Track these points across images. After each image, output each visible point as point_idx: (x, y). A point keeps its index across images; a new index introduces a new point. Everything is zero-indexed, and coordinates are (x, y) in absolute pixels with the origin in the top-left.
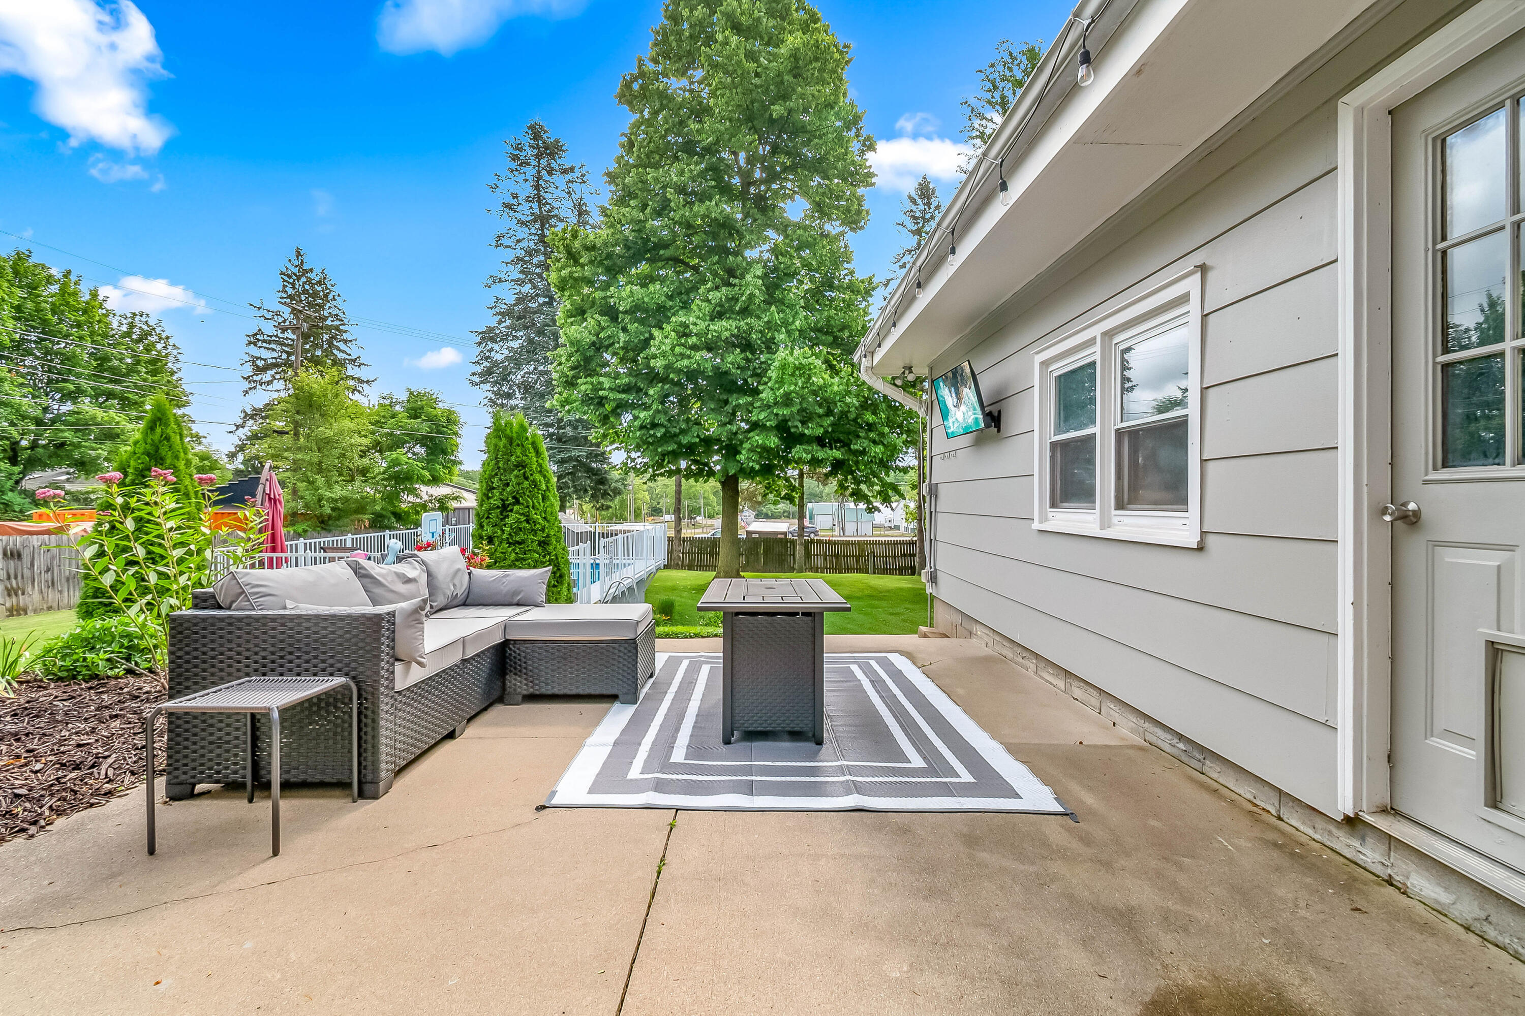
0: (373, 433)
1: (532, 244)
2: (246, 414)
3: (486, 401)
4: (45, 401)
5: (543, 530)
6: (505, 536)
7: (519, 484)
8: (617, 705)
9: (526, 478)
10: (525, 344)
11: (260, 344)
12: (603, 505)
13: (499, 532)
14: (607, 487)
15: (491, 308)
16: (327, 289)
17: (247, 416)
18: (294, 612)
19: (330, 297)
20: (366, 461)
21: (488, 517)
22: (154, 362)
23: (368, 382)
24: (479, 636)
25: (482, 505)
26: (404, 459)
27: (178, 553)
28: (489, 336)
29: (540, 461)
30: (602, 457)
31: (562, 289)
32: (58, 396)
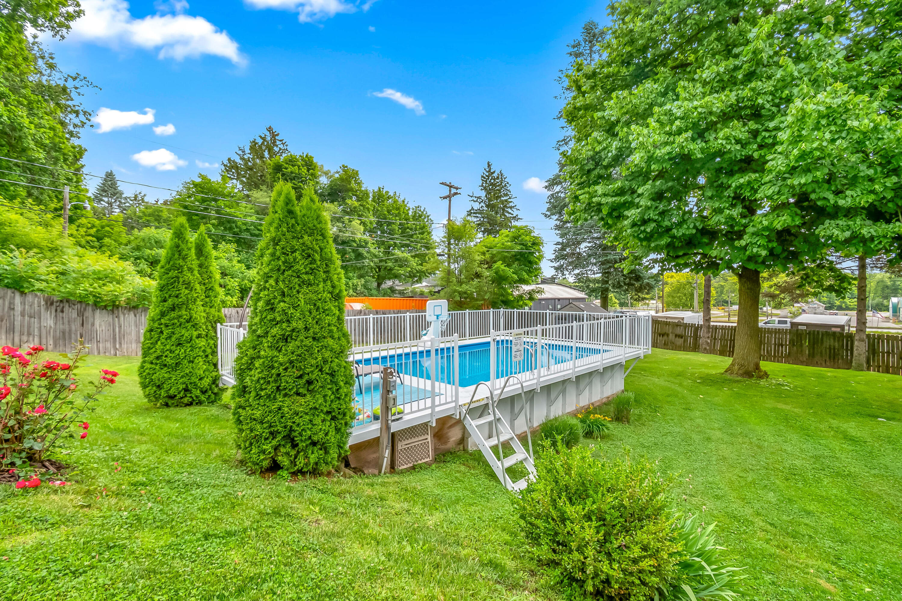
3: (555, 227)
16: (502, 180)
19: (504, 185)
26: (502, 267)
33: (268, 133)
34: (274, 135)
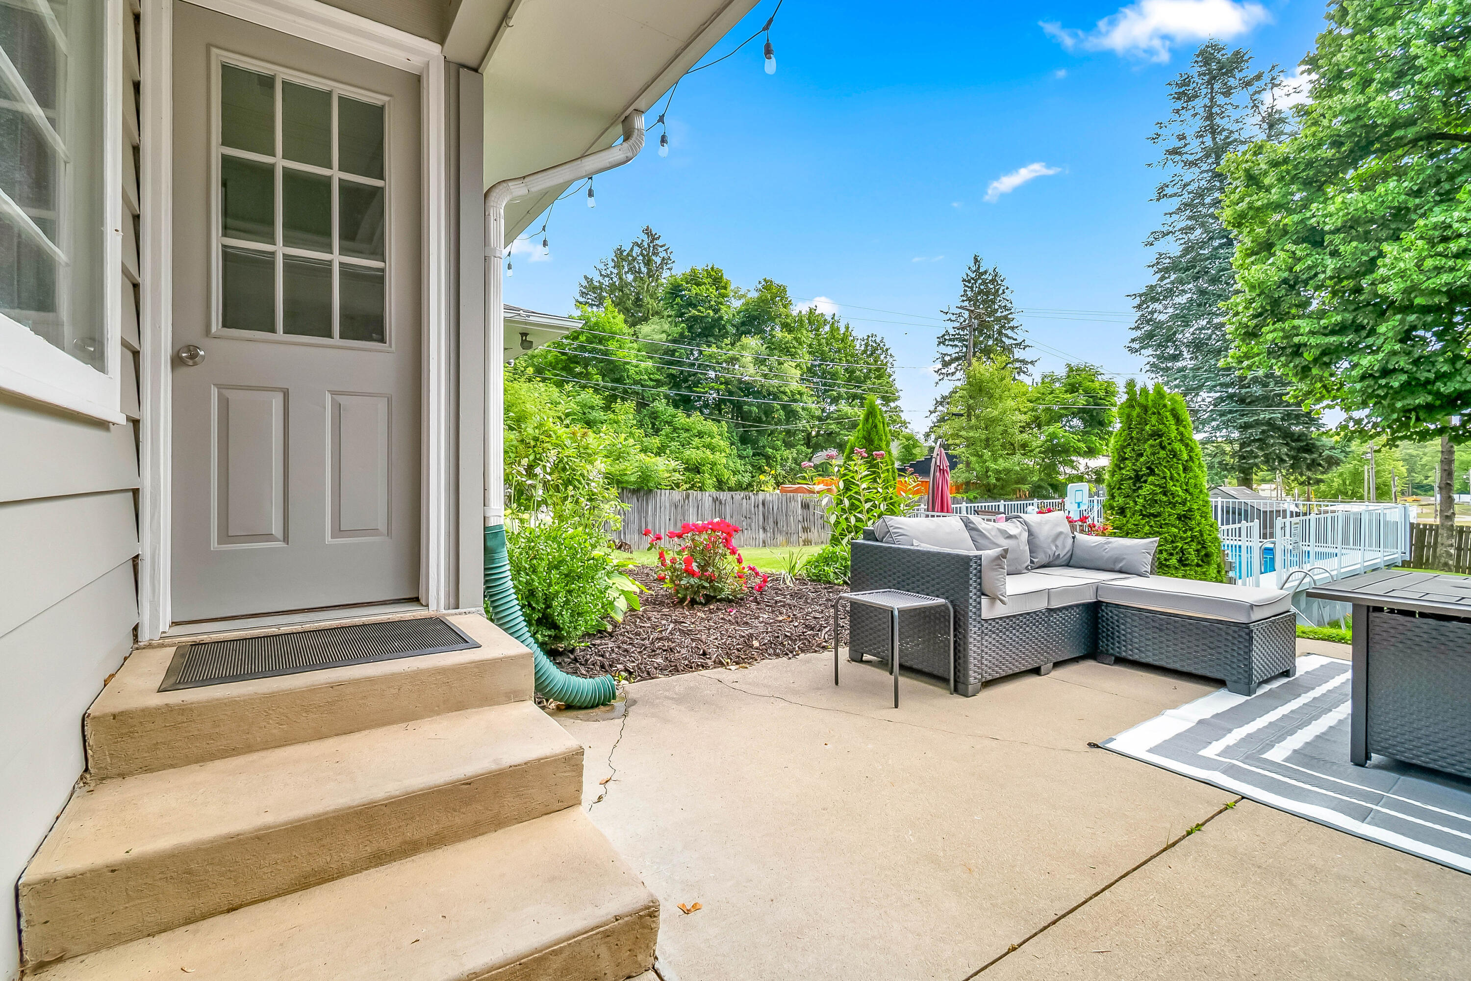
0: (1033, 410)
1: (1203, 183)
2: (937, 402)
3: (1148, 367)
4: (823, 405)
5: (1184, 503)
6: (1138, 508)
7: (1154, 454)
8: (1223, 692)
9: (1163, 448)
10: (1195, 296)
11: (947, 343)
12: (1309, 478)
13: (1132, 503)
14: (1315, 456)
15: (1153, 266)
16: (998, 284)
17: (940, 403)
18: (916, 548)
19: (1001, 292)
20: (1025, 436)
21: (1119, 488)
22: (878, 370)
23: (1032, 363)
24: (1066, 591)
25: (1113, 475)
26: (1061, 432)
27: (868, 505)
28: (1151, 296)
29: (1181, 429)
30: (1310, 419)
31: (1240, 225)
32: (829, 401)
34: (653, 238)
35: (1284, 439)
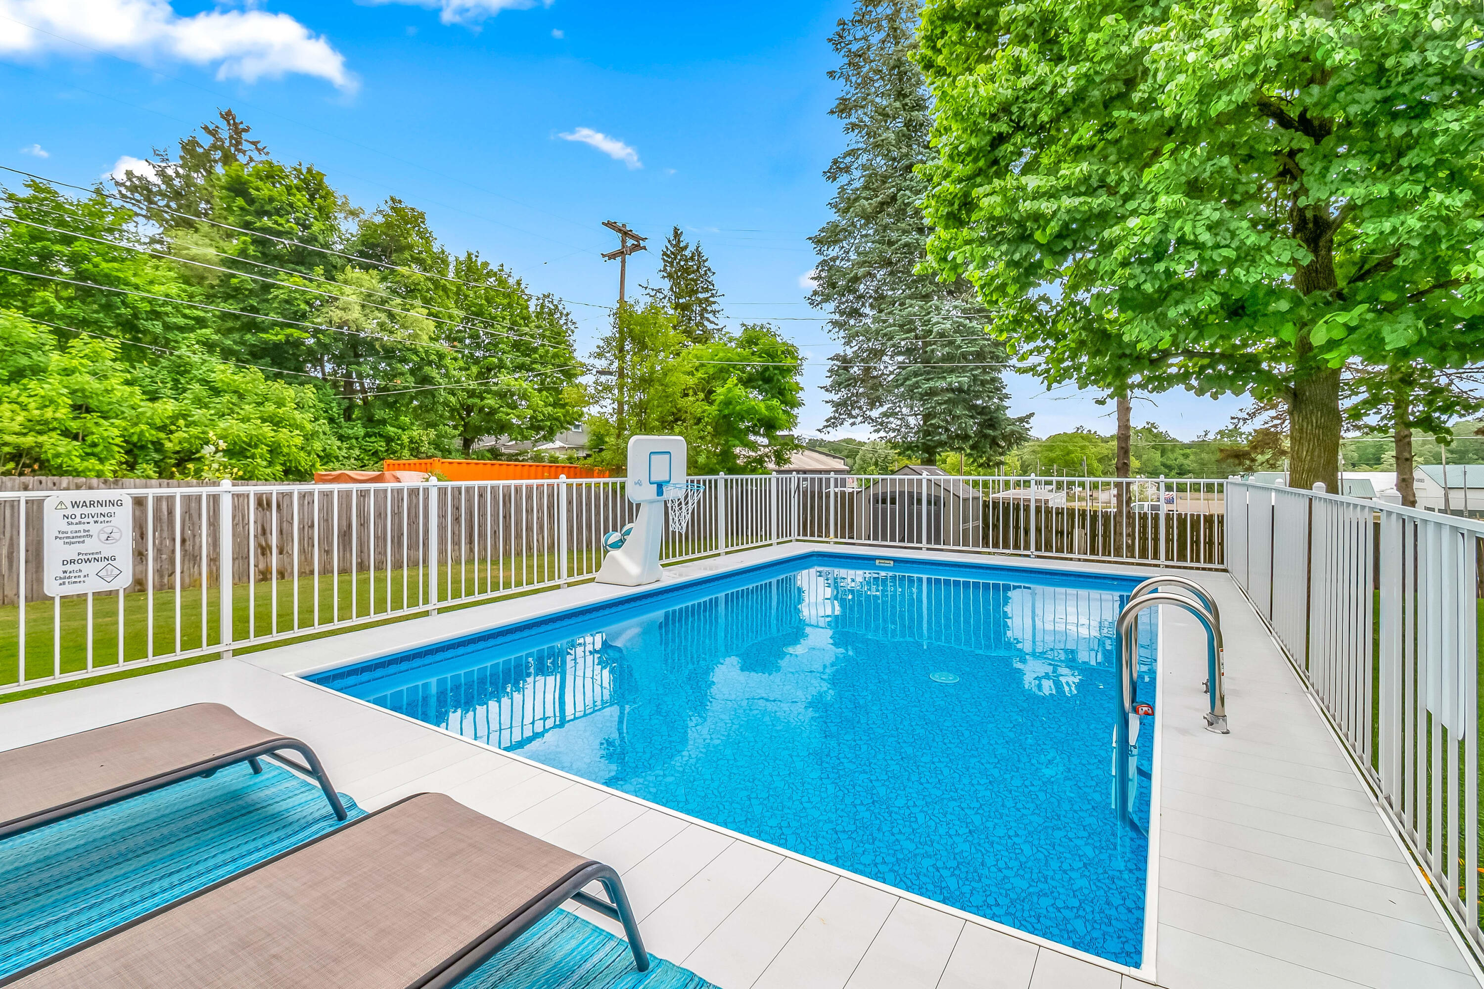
16: (699, 263)
19: (702, 271)
33: (223, 124)
34: (238, 131)
35: (969, 410)
